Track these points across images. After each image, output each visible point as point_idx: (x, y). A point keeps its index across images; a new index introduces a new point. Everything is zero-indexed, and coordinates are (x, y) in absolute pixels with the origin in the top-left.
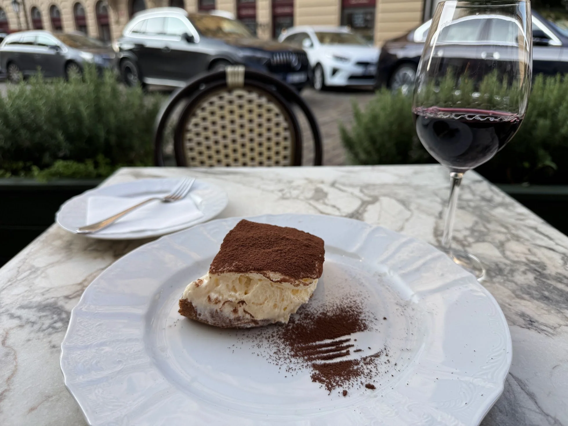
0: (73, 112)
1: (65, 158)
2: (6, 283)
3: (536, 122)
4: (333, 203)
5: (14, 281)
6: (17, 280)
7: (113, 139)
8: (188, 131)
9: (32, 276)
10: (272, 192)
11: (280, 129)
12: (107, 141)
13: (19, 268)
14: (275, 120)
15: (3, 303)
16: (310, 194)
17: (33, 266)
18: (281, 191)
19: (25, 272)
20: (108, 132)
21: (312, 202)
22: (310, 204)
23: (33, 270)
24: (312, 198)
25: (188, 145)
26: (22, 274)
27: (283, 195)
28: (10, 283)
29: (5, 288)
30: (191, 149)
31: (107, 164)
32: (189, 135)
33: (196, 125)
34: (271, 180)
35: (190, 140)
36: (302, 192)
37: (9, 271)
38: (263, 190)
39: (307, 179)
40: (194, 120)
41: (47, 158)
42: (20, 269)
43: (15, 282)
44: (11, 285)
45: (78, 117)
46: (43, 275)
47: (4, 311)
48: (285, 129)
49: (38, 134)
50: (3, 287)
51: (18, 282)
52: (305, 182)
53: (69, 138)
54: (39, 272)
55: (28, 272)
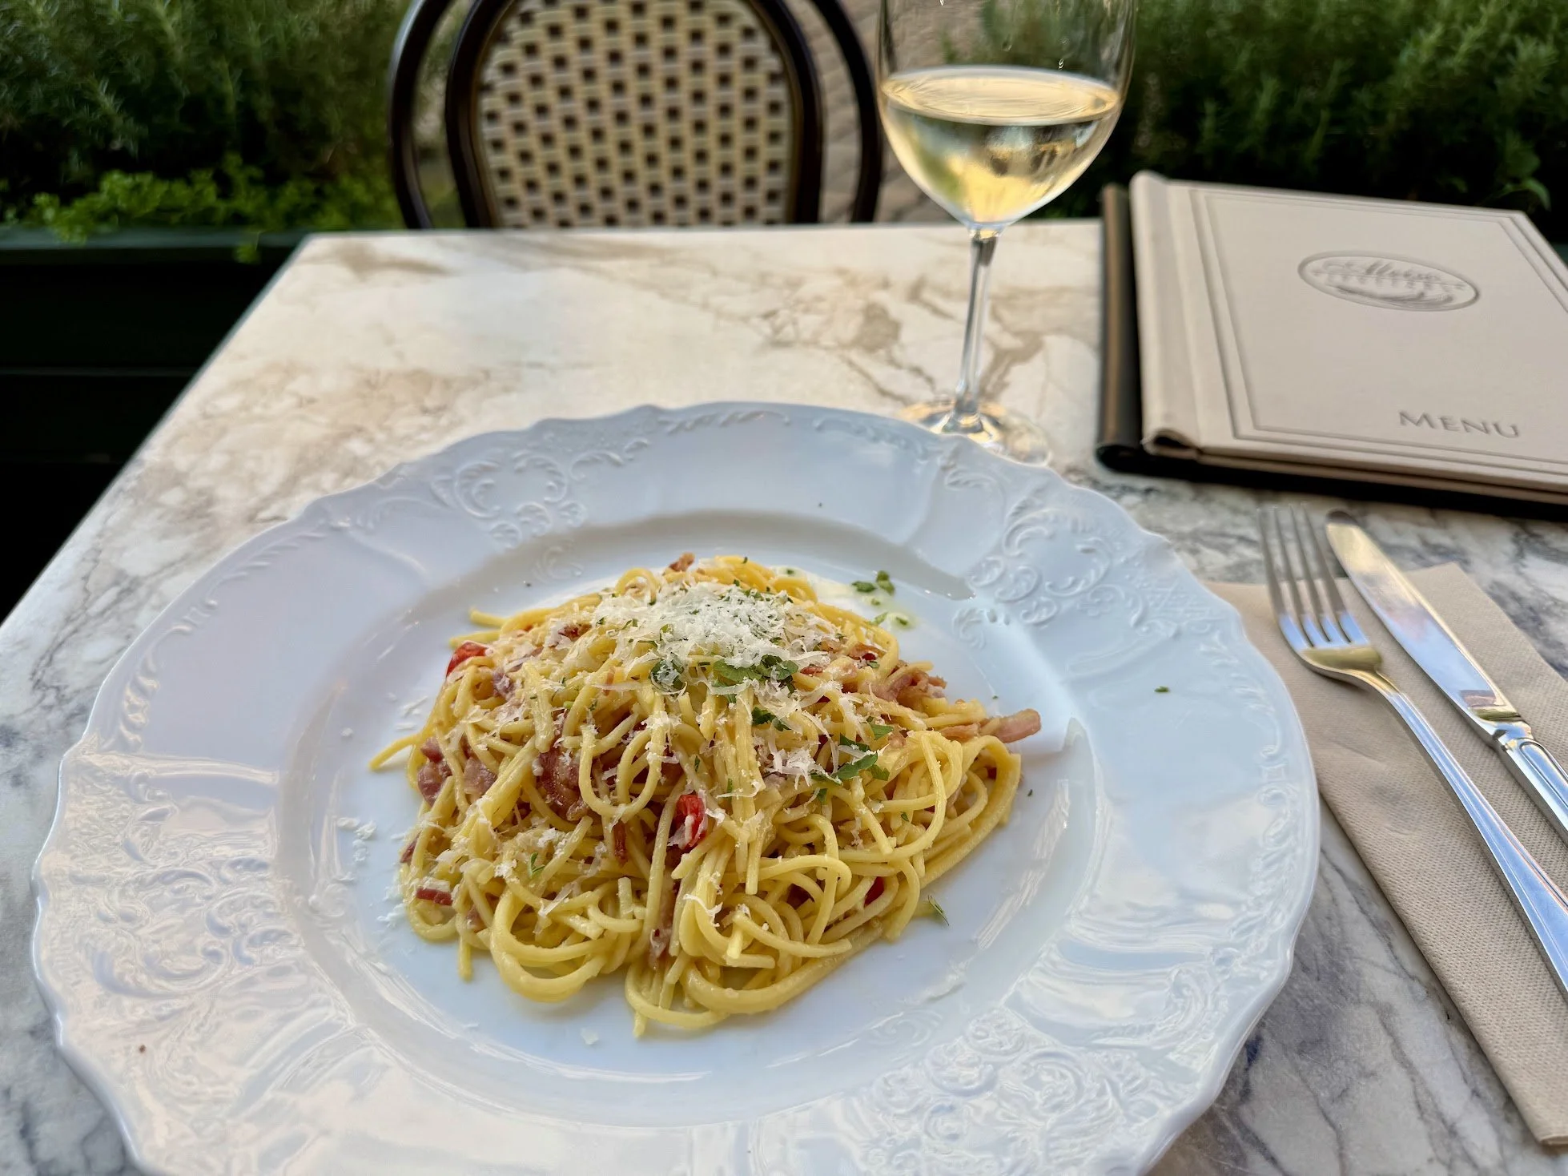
0: (132, 18)
1: (126, 163)
2: (62, 628)
3: (1512, 49)
4: (916, 362)
5: (83, 618)
6: (89, 618)
7: (264, 104)
8: (487, 88)
9: (126, 605)
10: (745, 319)
11: (759, 79)
12: (247, 111)
13: (86, 578)
14: (741, 48)
15: (66, 687)
16: (850, 327)
17: (121, 575)
18: (769, 315)
19: (104, 591)
20: (247, 83)
21: (855, 355)
22: (851, 364)
23: (125, 584)
24: (856, 343)
25: (488, 131)
26: (97, 598)
27: (777, 330)
28: (70, 628)
29: (63, 642)
30: (498, 145)
31: (252, 181)
32: (487, 103)
33: (508, 69)
34: (740, 277)
35: (492, 116)
36: (829, 322)
37: (61, 588)
38: (719, 314)
39: (841, 272)
40: (500, 55)
41: (76, 167)
42: (91, 585)
43: (84, 624)
44: (75, 631)
45: (147, 34)
46: (154, 600)
47: (76, 712)
48: (773, 78)
49: (37, 91)
50: (56, 638)
51: (92, 623)
52: (838, 281)
53: (133, 101)
54: (142, 592)
55: (112, 593)
